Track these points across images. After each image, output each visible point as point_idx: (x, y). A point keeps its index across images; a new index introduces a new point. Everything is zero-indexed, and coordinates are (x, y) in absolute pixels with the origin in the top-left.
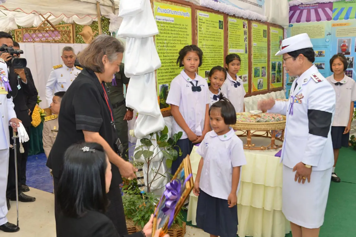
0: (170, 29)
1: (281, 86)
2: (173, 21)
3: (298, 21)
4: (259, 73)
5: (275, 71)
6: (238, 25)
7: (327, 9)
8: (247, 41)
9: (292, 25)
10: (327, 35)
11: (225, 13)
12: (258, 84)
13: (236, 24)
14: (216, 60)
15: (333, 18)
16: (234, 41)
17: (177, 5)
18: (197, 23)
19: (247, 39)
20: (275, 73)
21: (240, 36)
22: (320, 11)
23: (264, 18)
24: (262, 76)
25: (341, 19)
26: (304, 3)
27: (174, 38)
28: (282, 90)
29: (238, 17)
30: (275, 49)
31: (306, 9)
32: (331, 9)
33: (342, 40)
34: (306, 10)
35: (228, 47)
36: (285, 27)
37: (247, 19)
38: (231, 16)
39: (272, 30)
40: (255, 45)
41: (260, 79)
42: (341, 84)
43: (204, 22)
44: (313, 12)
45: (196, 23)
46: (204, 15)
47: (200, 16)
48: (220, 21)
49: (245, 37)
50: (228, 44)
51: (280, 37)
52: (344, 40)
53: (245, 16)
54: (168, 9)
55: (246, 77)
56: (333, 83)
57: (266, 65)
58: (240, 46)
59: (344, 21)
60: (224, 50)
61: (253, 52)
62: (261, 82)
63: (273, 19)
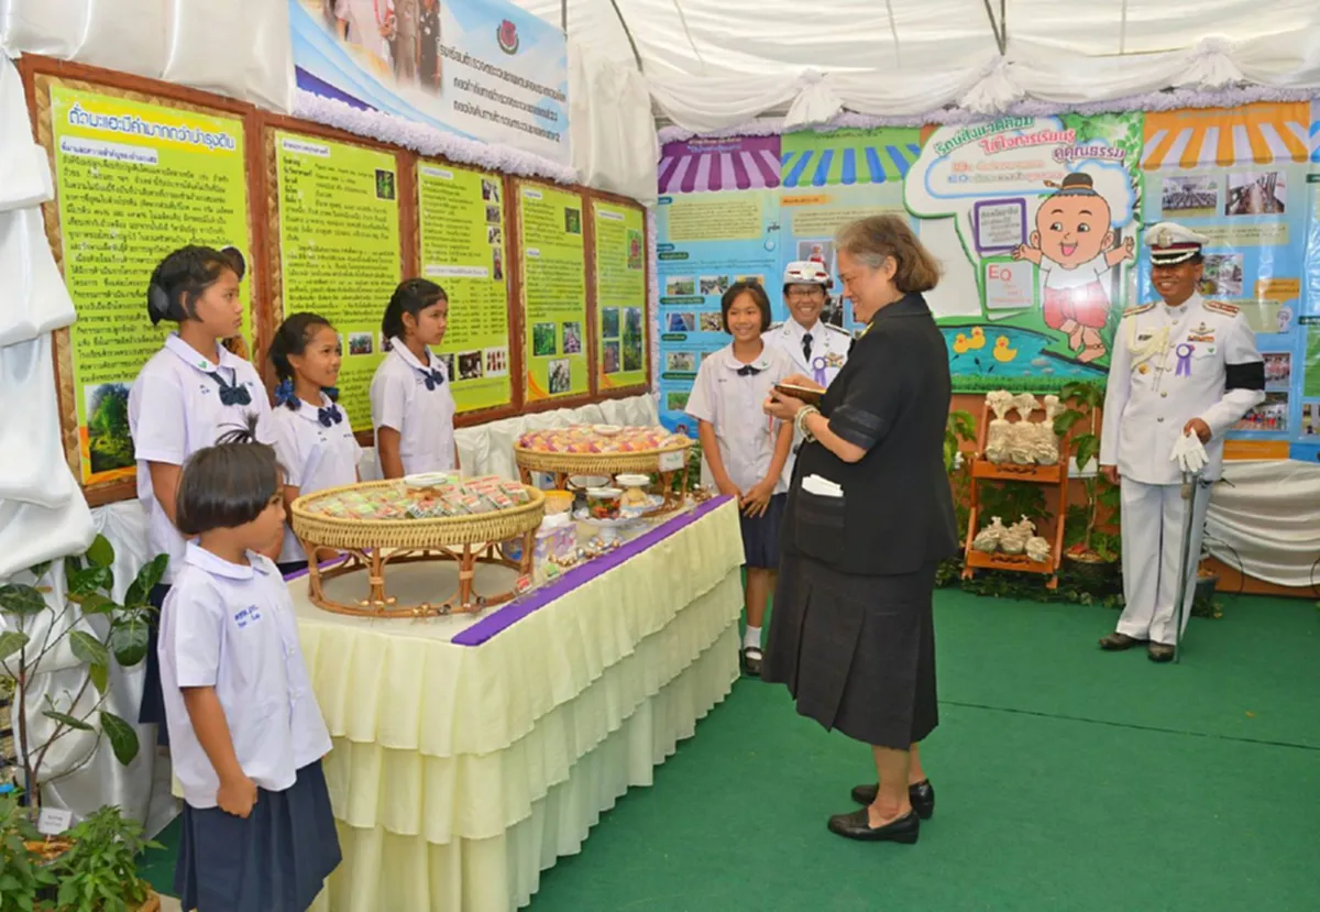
0: (140, 186)
1: (642, 380)
2: (152, 159)
3: (687, 187)
4: (551, 340)
5: (617, 335)
6: (462, 188)
7: (767, 155)
8: (499, 241)
9: (670, 200)
10: (769, 230)
11: (405, 147)
12: (551, 375)
13: (454, 187)
14: (368, 298)
15: (782, 181)
16: (444, 240)
17: (173, 106)
18: (274, 172)
19: (502, 236)
20: (617, 343)
21: (468, 225)
22: (746, 157)
23: (567, 172)
24: (566, 351)
25: (805, 184)
26: (700, 135)
27: (157, 222)
28: (647, 394)
29: (462, 165)
30: (613, 270)
31: (707, 153)
32: (776, 153)
33: (808, 244)
34: (709, 156)
35: (419, 259)
36: (647, 205)
37: (498, 171)
38: (428, 158)
39: (601, 210)
40: (531, 253)
41: (558, 363)
42: (755, 372)
43: (307, 171)
44: (726, 162)
45: (269, 173)
46: (306, 148)
47: (287, 149)
48: (379, 173)
49: (490, 228)
50: (419, 247)
51: (630, 232)
52: (818, 245)
53: (489, 162)
54: (128, 118)
55: (498, 355)
56: (732, 370)
57: (580, 318)
58: (470, 255)
59: (812, 190)
60: (402, 266)
61: (526, 275)
62: (561, 371)
63: (599, 176)
